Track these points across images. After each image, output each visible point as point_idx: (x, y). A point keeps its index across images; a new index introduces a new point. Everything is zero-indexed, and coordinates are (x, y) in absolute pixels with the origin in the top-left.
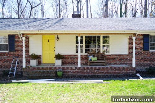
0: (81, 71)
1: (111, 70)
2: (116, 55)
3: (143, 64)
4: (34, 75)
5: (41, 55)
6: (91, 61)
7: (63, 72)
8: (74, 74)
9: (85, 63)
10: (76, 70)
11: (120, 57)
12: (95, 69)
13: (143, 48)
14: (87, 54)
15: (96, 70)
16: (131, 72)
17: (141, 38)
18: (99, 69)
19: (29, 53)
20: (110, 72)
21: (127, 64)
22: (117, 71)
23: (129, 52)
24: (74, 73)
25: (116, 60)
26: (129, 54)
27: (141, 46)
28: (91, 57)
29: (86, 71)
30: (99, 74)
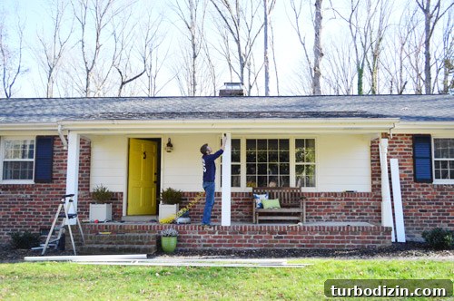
0: (231, 237)
1: (318, 235)
2: (335, 194)
3: (415, 220)
4: (95, 246)
5: (122, 193)
6: (261, 210)
7: (179, 239)
8: (210, 246)
9: (244, 215)
10: (217, 234)
11: (345, 200)
12: (272, 232)
13: (414, 175)
14: (250, 190)
15: (273, 236)
16: (378, 242)
17: (408, 144)
18: (284, 233)
19: (89, 186)
20: (316, 242)
21: (367, 221)
22: (337, 238)
23: (373, 186)
24: (209, 241)
25: (335, 208)
26: (373, 190)
27: (407, 170)
28: (262, 199)
29: (246, 237)
30: (283, 246)
